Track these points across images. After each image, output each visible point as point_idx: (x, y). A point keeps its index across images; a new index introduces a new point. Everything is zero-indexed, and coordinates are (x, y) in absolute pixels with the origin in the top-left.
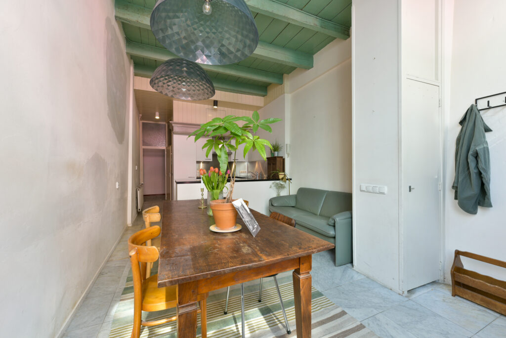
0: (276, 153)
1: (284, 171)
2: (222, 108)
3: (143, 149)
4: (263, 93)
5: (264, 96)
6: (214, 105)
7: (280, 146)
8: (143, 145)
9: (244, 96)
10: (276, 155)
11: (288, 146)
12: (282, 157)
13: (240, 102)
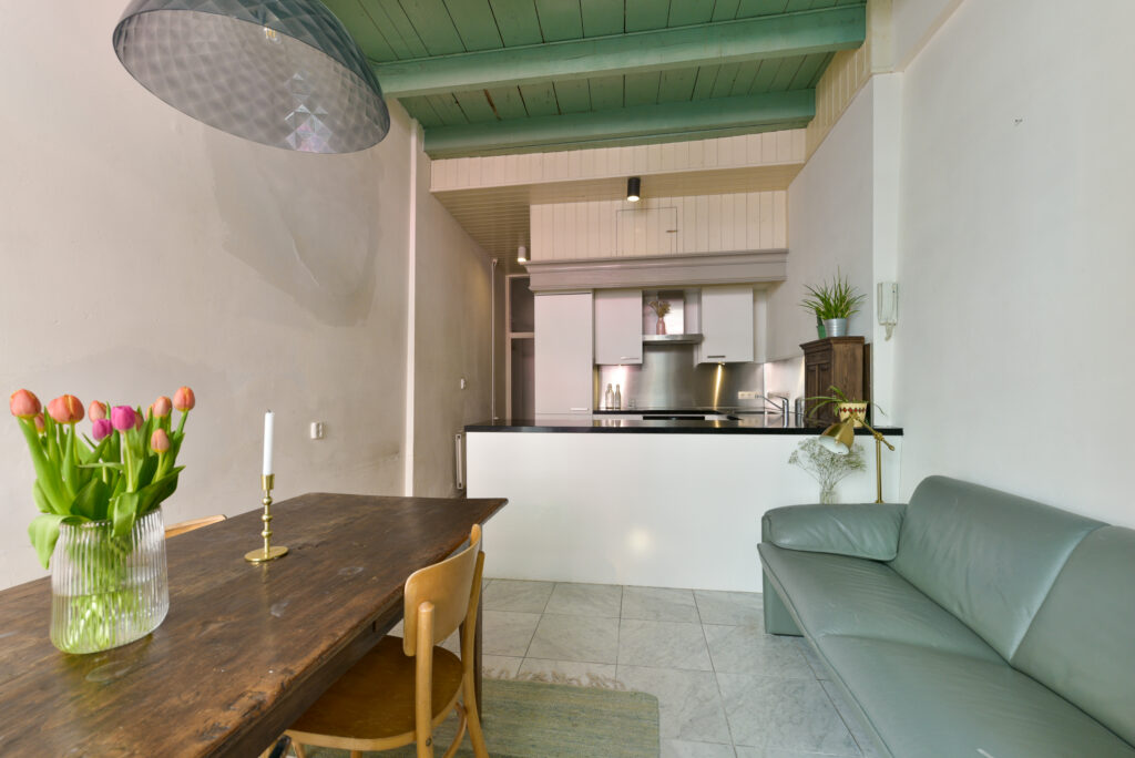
0: (835, 322)
1: (866, 394)
2: (665, 201)
3: (513, 340)
4: (798, 114)
5: (804, 123)
6: (629, 194)
7: (855, 294)
8: (513, 331)
9: (726, 142)
10: (835, 333)
11: (887, 291)
12: (860, 340)
13: (711, 164)
